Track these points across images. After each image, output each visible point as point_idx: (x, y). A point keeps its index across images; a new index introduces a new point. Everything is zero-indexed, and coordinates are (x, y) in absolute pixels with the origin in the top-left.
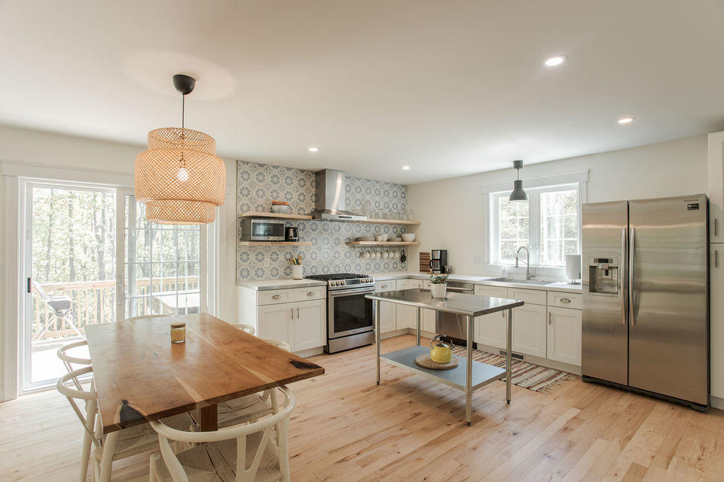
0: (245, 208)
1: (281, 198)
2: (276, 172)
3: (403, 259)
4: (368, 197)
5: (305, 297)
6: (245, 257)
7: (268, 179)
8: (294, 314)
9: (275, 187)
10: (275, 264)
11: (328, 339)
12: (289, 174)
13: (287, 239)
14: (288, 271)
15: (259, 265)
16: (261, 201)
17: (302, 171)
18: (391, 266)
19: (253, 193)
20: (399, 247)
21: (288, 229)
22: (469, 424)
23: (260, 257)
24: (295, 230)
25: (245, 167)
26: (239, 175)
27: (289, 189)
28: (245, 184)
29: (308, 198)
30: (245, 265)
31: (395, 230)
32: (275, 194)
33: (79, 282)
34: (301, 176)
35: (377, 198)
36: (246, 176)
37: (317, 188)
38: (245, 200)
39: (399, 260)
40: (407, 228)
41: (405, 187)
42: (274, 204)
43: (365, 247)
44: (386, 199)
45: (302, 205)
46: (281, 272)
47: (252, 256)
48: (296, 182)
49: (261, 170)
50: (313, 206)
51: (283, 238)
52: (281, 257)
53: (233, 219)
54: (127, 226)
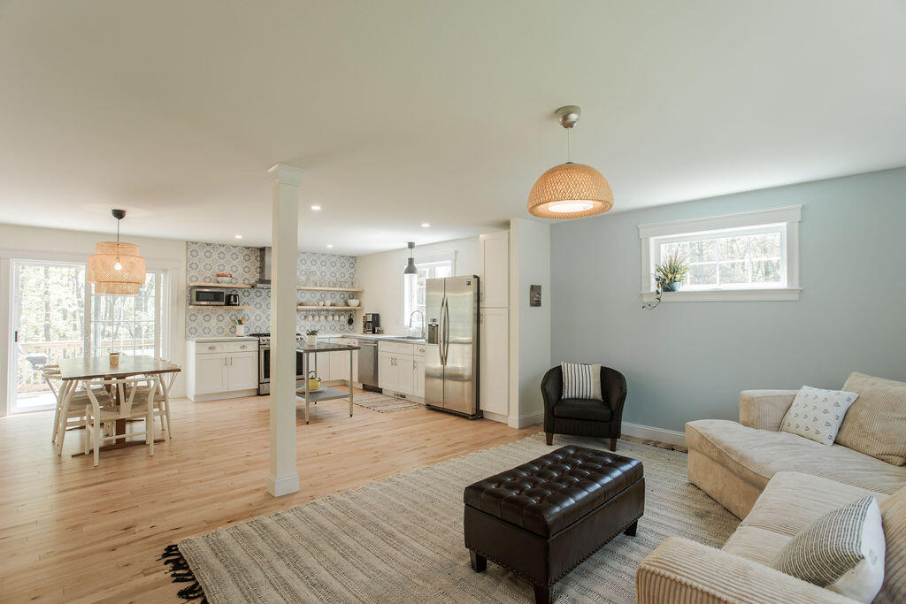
0: (194, 279)
1: (227, 271)
2: (222, 249)
3: (350, 322)
4: (313, 268)
5: (239, 349)
6: (193, 318)
7: (215, 255)
8: (228, 362)
9: (222, 262)
10: (221, 324)
11: (259, 383)
12: (235, 250)
13: (228, 303)
14: (233, 330)
15: (206, 325)
16: (209, 274)
17: (248, 248)
18: (338, 328)
19: (201, 267)
20: (346, 311)
21: (229, 296)
22: (308, 423)
23: (207, 318)
24: (235, 296)
25: (194, 247)
26: (189, 253)
27: (235, 263)
28: (195, 260)
29: (253, 269)
30: (194, 325)
31: (342, 296)
32: (221, 268)
33: (55, 341)
34: (247, 252)
35: (324, 269)
36: (194, 254)
37: (261, 261)
38: (193, 273)
39: (346, 322)
40: (354, 295)
41: (355, 258)
42: (218, 276)
43: (309, 311)
44: (333, 269)
45: (247, 276)
46: (227, 330)
47: (200, 318)
48: (241, 257)
49: (208, 248)
50: (258, 276)
51: (223, 303)
52: (227, 318)
53: (183, 288)
54: (93, 292)
